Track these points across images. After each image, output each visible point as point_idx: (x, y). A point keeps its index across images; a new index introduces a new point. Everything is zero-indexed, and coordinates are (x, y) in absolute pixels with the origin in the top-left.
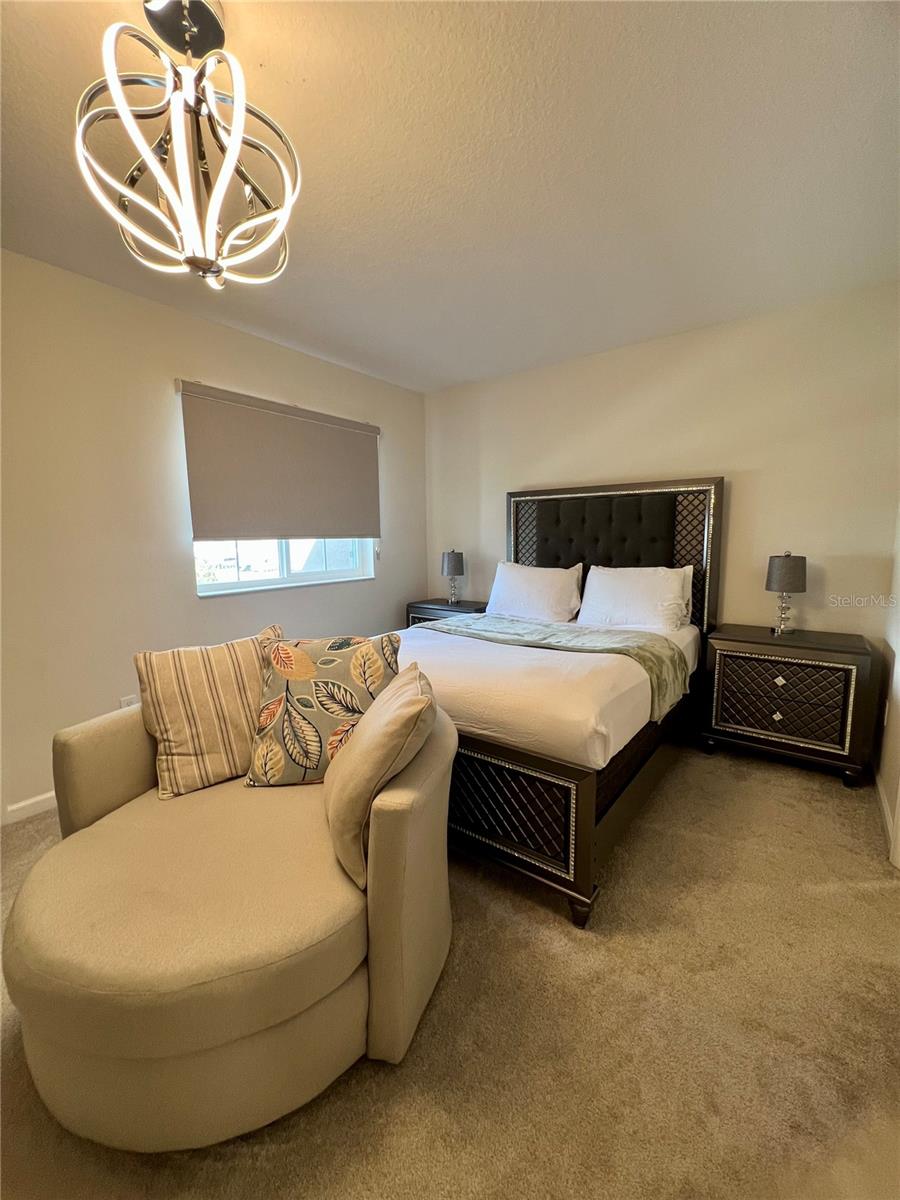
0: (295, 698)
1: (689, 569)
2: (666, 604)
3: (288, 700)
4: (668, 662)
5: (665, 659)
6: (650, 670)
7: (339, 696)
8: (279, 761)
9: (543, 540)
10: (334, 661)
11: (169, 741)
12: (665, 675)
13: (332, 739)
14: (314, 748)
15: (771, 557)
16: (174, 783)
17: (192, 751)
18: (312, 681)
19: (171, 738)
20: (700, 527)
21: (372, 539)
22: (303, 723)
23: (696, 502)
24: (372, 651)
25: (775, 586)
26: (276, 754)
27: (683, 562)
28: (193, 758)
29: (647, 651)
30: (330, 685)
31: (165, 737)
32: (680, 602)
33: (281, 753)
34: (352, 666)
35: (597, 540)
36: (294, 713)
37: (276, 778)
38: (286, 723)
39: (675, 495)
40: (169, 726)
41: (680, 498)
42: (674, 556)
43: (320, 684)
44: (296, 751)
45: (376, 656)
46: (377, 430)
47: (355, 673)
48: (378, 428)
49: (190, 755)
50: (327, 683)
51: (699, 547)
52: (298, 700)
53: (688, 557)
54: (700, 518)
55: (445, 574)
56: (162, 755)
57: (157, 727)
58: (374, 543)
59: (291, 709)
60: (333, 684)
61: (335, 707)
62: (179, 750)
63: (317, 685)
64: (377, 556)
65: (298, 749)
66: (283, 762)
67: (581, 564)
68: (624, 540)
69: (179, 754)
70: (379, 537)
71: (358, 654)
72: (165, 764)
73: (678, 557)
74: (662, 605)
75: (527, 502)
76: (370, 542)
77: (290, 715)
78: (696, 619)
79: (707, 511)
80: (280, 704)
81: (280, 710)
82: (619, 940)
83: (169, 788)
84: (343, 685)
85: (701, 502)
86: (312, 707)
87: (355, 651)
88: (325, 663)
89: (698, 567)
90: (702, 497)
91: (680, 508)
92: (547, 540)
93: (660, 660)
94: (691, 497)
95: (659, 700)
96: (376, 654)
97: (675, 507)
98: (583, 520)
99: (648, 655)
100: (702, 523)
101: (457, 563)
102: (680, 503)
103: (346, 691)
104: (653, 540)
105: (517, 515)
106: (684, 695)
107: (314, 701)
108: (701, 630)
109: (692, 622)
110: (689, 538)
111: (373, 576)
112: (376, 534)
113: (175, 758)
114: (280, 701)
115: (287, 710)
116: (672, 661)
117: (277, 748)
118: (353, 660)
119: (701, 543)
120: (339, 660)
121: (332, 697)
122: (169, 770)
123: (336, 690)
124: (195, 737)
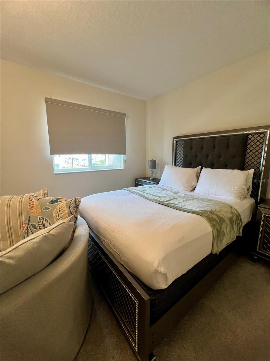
0: (31, 223)
1: (252, 171)
2: (235, 188)
3: (28, 224)
4: (228, 221)
5: (226, 219)
6: (213, 226)
9: (186, 156)
10: (49, 208)
12: (224, 229)
18: (39, 216)
20: (260, 151)
21: (123, 155)
23: (259, 138)
24: (65, 205)
27: (249, 167)
29: (215, 214)
30: (44, 220)
32: (244, 187)
34: (54, 213)
35: (208, 156)
36: (29, 230)
38: (26, 234)
39: (247, 135)
41: (250, 136)
42: (244, 164)
43: (41, 219)
45: (66, 208)
46: (125, 115)
47: (55, 215)
48: (126, 114)
50: (43, 218)
51: (258, 161)
52: (32, 224)
53: (252, 165)
54: (260, 146)
55: (149, 168)
58: (124, 156)
59: (29, 228)
60: (46, 219)
63: (40, 219)
64: (125, 161)
67: (200, 166)
68: (220, 157)
70: (126, 154)
71: (58, 207)
73: (247, 165)
74: (234, 188)
75: (180, 141)
76: (122, 155)
78: (254, 195)
79: (264, 142)
80: (26, 225)
81: (25, 228)
84: (49, 220)
85: (262, 138)
86: (36, 228)
87: (58, 205)
88: (46, 209)
89: (258, 170)
90: (262, 135)
91: (249, 141)
92: (187, 156)
93: (222, 220)
94: (256, 136)
95: (217, 243)
96: (65, 207)
97: (247, 141)
98: (202, 148)
99: (215, 217)
100: (261, 149)
101: (154, 164)
102: (250, 139)
103: (49, 223)
104: (235, 157)
105: (176, 146)
106: (237, 237)
108: (256, 201)
109: (251, 196)
110: (253, 156)
111: (123, 168)
112: (125, 154)
114: (26, 223)
115: (28, 228)
116: (231, 220)
118: (55, 209)
119: (260, 158)
120: (51, 209)
121: (44, 225)
123: (46, 222)
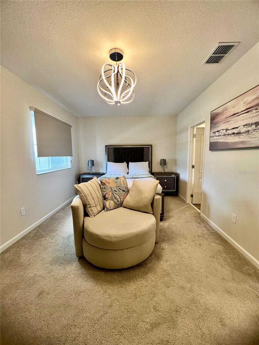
0: (113, 190)
1: (148, 162)
7: (121, 189)
8: (113, 204)
11: (90, 204)
13: (122, 197)
14: (119, 200)
15: (161, 160)
16: (93, 213)
17: (95, 206)
18: (115, 186)
19: (90, 203)
20: (148, 154)
21: (70, 157)
22: (116, 195)
25: (162, 165)
26: (112, 203)
28: (95, 207)
30: (119, 187)
31: (89, 203)
33: (113, 202)
37: (113, 208)
38: (113, 196)
39: (143, 148)
40: (89, 201)
42: (144, 160)
43: (117, 187)
44: (116, 201)
45: (124, 180)
47: (122, 183)
48: (71, 126)
49: (94, 207)
51: (149, 158)
54: (148, 152)
56: (88, 208)
57: (87, 202)
61: (121, 191)
62: (92, 206)
65: (117, 200)
66: (114, 204)
67: (125, 162)
69: (92, 207)
70: (72, 156)
71: (122, 180)
72: (90, 210)
73: (146, 160)
75: (110, 148)
77: (113, 194)
81: (111, 193)
82: (167, 221)
83: (93, 215)
86: (117, 192)
88: (116, 182)
90: (148, 148)
94: (146, 148)
97: (143, 150)
101: (93, 163)
103: (122, 187)
107: (117, 190)
111: (70, 167)
113: (92, 208)
114: (110, 191)
117: (112, 201)
120: (118, 182)
121: (120, 189)
122: (91, 211)
124: (95, 202)
